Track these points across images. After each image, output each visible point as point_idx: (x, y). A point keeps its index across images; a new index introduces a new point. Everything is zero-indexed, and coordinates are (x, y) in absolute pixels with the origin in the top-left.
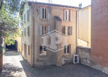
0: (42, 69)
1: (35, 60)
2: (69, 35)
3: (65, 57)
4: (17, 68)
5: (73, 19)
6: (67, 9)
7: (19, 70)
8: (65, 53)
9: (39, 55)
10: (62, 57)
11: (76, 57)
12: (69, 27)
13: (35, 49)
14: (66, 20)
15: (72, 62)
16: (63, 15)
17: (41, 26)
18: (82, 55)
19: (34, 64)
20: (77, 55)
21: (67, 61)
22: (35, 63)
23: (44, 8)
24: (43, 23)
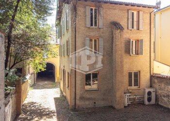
0: (88, 113)
1: (78, 97)
2: (138, 54)
3: (130, 93)
4: (47, 110)
5: (144, 26)
6: (134, 10)
7: (49, 114)
8: (130, 85)
9: (84, 88)
10: (125, 93)
11: (149, 93)
12: (138, 40)
13: (77, 79)
14: (131, 29)
15: (143, 101)
16: (126, 19)
17: (87, 38)
18: (161, 89)
19: (75, 104)
20: (151, 90)
21: (134, 99)
22: (78, 102)
23: (94, 8)
24: (92, 34)
